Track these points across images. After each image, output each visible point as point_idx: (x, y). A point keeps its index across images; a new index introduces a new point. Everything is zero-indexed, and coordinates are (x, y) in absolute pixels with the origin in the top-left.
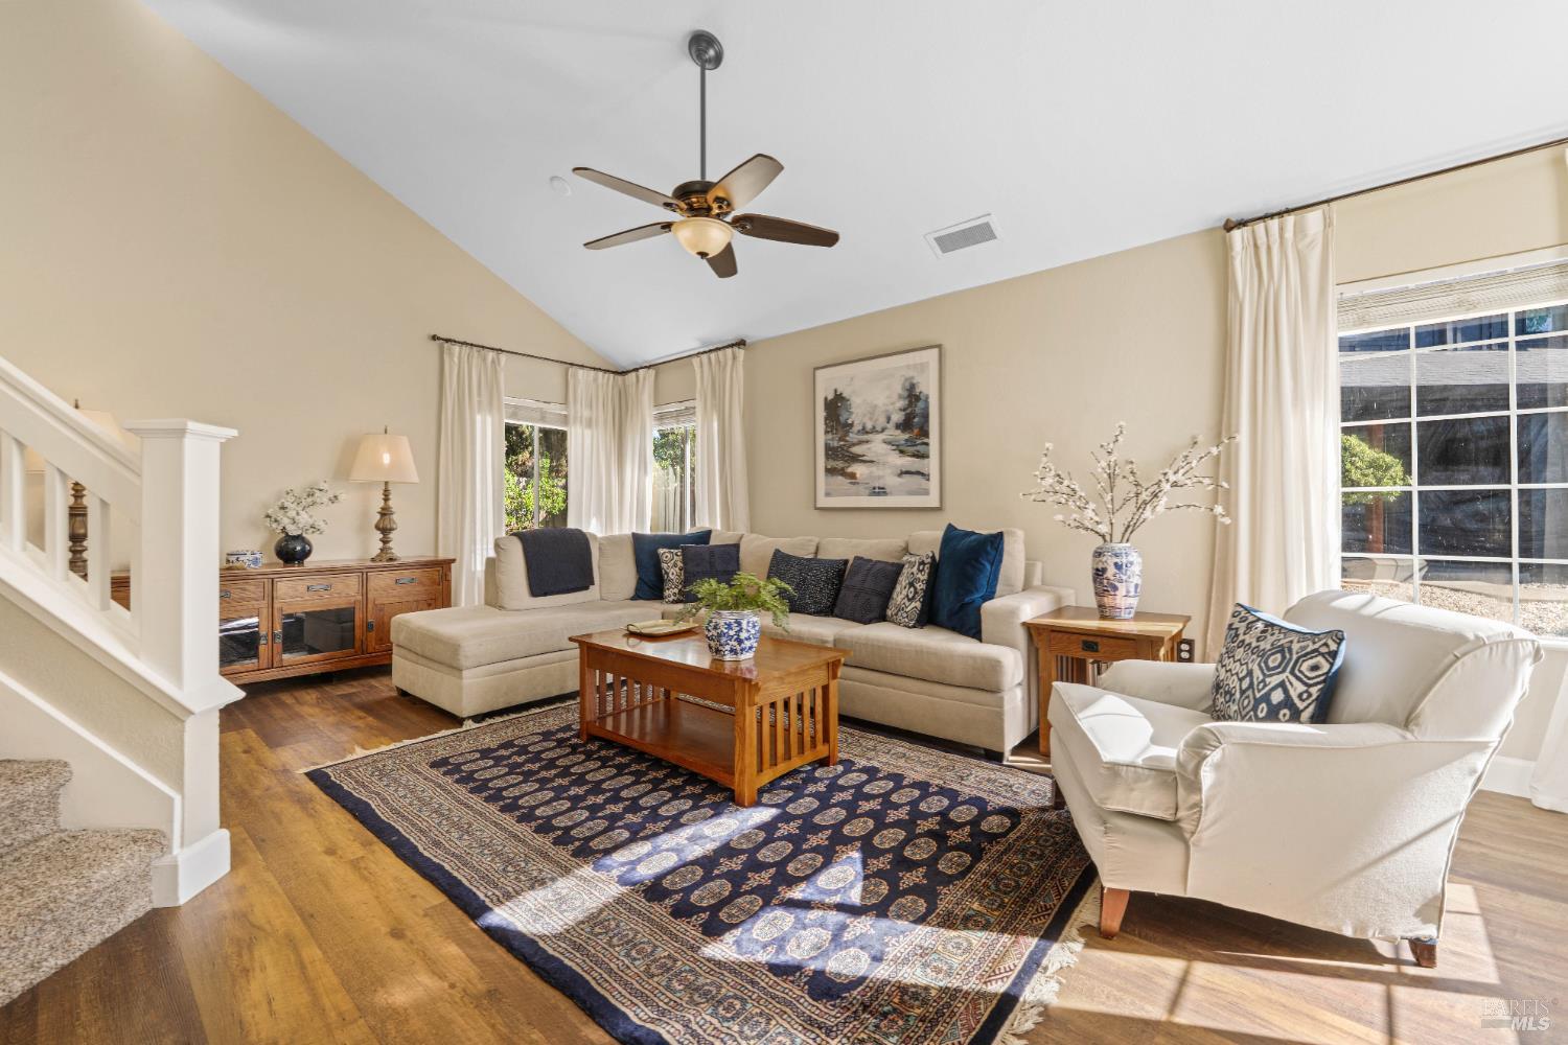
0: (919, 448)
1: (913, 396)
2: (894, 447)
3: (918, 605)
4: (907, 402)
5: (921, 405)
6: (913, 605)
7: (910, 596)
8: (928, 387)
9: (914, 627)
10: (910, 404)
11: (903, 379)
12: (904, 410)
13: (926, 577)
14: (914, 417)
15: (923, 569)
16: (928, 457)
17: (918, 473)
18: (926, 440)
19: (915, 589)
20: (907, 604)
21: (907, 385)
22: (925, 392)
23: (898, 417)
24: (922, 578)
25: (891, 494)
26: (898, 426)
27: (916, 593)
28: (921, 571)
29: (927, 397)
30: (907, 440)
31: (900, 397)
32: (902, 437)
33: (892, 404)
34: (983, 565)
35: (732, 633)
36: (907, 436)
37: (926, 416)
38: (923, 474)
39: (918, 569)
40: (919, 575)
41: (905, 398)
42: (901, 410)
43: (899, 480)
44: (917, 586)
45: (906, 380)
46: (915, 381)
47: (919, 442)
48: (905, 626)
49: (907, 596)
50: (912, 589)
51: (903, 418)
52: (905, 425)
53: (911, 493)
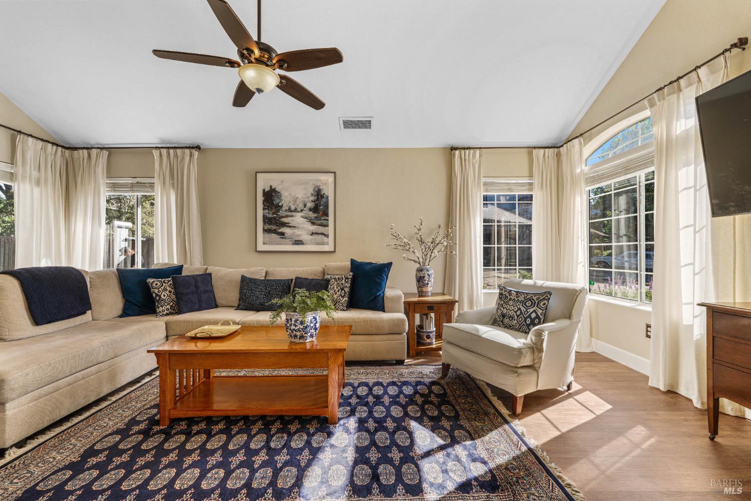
0: (322, 221)
1: (319, 195)
2: (309, 220)
3: (347, 299)
4: (316, 198)
5: (324, 200)
6: (344, 299)
7: (343, 295)
8: (328, 191)
9: (346, 310)
10: (318, 199)
11: (314, 186)
12: (314, 202)
13: (349, 285)
14: (320, 206)
15: (348, 282)
16: (328, 226)
17: (322, 234)
18: (327, 218)
19: (345, 291)
20: (341, 299)
21: (316, 189)
22: (326, 194)
23: (310, 205)
24: (348, 286)
25: (306, 244)
26: (310, 210)
27: (345, 293)
28: (347, 282)
29: (328, 197)
30: (316, 217)
31: (312, 195)
32: (312, 215)
33: (308, 198)
34: (383, 277)
35: (312, 325)
36: (316, 215)
37: (327, 206)
38: (325, 235)
39: (345, 281)
40: (346, 284)
41: (315, 196)
42: (312, 201)
43: (311, 237)
44: (346, 289)
45: (316, 186)
46: (320, 188)
47: (323, 218)
48: (341, 310)
49: (341, 295)
50: (343, 291)
51: (314, 206)
52: (315, 210)
53: (318, 244)
